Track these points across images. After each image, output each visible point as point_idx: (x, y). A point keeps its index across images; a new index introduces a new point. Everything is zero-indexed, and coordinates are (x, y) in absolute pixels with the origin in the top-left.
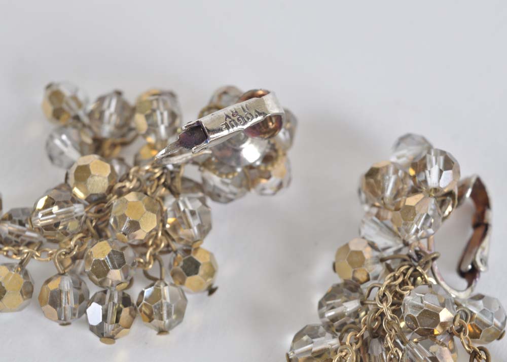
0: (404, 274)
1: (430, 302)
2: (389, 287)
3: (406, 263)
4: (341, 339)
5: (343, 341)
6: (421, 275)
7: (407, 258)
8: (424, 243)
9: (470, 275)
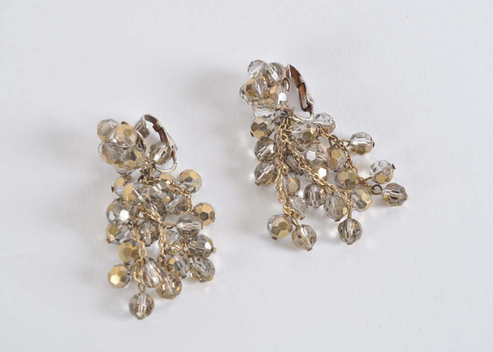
0: (286, 123)
1: (303, 128)
2: (283, 132)
3: (283, 118)
4: (274, 163)
5: (276, 164)
6: (292, 119)
7: (282, 116)
8: (285, 106)
9: (309, 108)
